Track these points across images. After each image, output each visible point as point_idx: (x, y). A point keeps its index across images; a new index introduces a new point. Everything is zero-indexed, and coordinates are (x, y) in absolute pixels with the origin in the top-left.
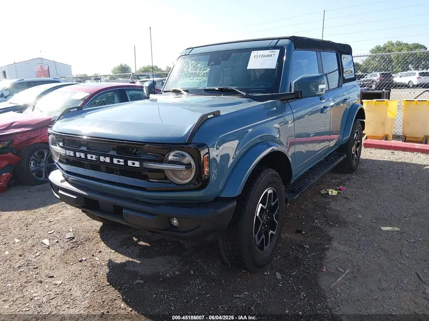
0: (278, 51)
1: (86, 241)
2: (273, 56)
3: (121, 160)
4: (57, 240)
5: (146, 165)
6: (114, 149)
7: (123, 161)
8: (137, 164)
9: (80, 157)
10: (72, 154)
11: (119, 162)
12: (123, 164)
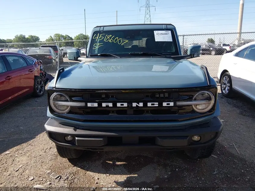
0: (170, 32)
2: (168, 34)
3: (155, 103)
4: (49, 183)
5: (179, 103)
6: (147, 96)
7: (157, 103)
8: (172, 104)
9: (107, 106)
10: (96, 105)
11: (154, 104)
12: (157, 105)
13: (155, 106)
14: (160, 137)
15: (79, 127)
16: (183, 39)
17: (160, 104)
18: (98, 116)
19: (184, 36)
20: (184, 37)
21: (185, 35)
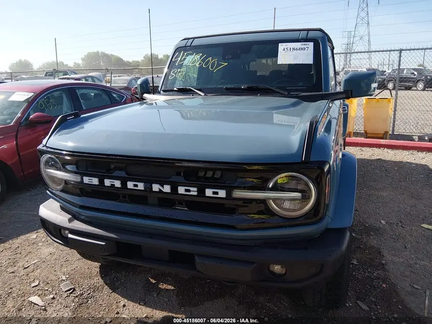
0: (311, 44)
1: (94, 291)
2: (306, 49)
3: (191, 189)
4: (52, 296)
5: (238, 194)
6: (178, 174)
7: (195, 189)
8: (222, 194)
9: (113, 186)
10: (95, 181)
11: (189, 191)
12: (195, 194)
13: (192, 193)
14: (199, 255)
15: (80, 216)
16: (400, 56)
17: (201, 192)
18: (101, 201)
19: (401, 51)
20: (401, 53)
21: (403, 50)
